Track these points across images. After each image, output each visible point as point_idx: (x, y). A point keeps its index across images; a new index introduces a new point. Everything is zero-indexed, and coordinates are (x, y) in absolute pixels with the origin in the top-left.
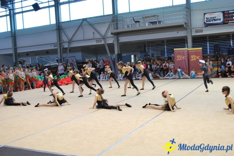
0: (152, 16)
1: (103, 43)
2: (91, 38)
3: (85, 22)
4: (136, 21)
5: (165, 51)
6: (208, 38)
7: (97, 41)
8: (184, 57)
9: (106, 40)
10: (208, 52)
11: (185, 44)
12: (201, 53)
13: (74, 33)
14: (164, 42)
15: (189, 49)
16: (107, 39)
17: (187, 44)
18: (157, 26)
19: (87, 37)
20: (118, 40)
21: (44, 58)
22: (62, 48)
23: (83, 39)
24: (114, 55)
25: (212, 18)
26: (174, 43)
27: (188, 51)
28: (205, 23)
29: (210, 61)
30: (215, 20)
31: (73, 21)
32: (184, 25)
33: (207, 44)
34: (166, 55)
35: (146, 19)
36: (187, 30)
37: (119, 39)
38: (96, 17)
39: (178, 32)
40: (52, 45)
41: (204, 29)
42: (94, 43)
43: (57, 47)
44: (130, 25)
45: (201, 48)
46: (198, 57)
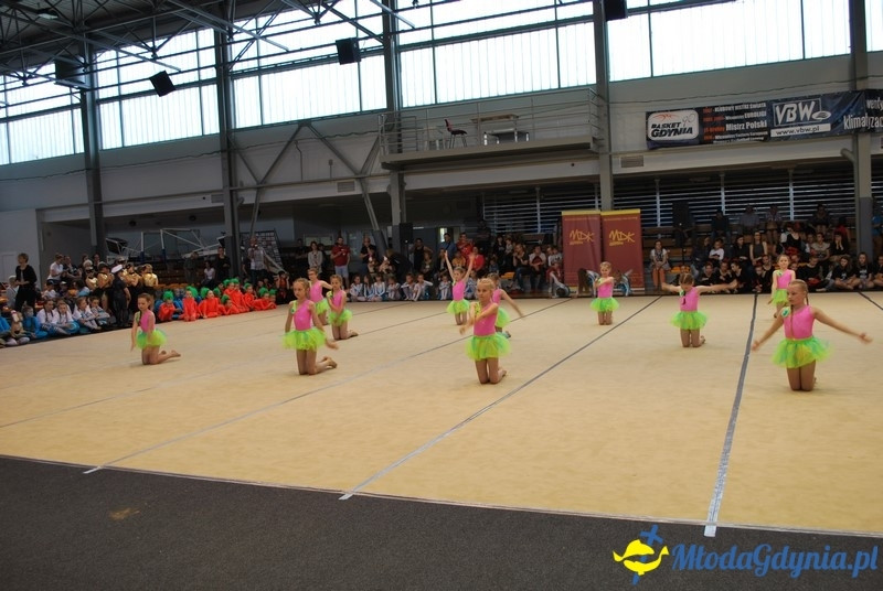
0: (500, 117)
1: (357, 191)
2: (321, 178)
3: (305, 129)
4: (453, 129)
5: (536, 219)
6: (657, 181)
7: (341, 186)
8: (589, 235)
9: (367, 184)
10: (659, 223)
12: (639, 225)
13: (274, 160)
14: (535, 192)
15: (603, 214)
16: (371, 181)
17: (599, 198)
18: (516, 144)
19: (312, 173)
20: (402, 185)
21: (183, 234)
22: (236, 205)
23: (299, 180)
24: (390, 228)
25: (668, 126)
26: (563, 196)
27: (601, 218)
28: (648, 139)
29: (663, 247)
30: (677, 132)
31: (272, 125)
32: (592, 145)
33: (655, 198)
34: (539, 229)
35: (483, 125)
36: (598, 158)
37: (405, 181)
38: (339, 116)
39: (575, 163)
40: (209, 196)
42: (332, 192)
43: (222, 201)
44: (437, 142)
45: (638, 211)
46: (628, 237)
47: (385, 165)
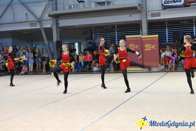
1: (38, 27)
2: (23, 21)
5: (115, 39)
6: (166, 23)
7: (31, 25)
8: (137, 46)
9: (42, 24)
10: (167, 41)
11: (140, 30)
12: (158, 41)
13: (2, 13)
14: (115, 28)
15: (142, 37)
16: (44, 22)
17: (142, 30)
19: (18, 19)
20: (57, 24)
23: (13, 21)
28: (162, 5)
30: (175, 2)
32: (138, 7)
33: (166, 30)
36: (141, 13)
37: (59, 23)
39: (131, 15)
41: (162, 12)
42: (27, 27)
44: (72, 6)
45: (157, 36)
46: (153, 47)
47: (50, 16)
